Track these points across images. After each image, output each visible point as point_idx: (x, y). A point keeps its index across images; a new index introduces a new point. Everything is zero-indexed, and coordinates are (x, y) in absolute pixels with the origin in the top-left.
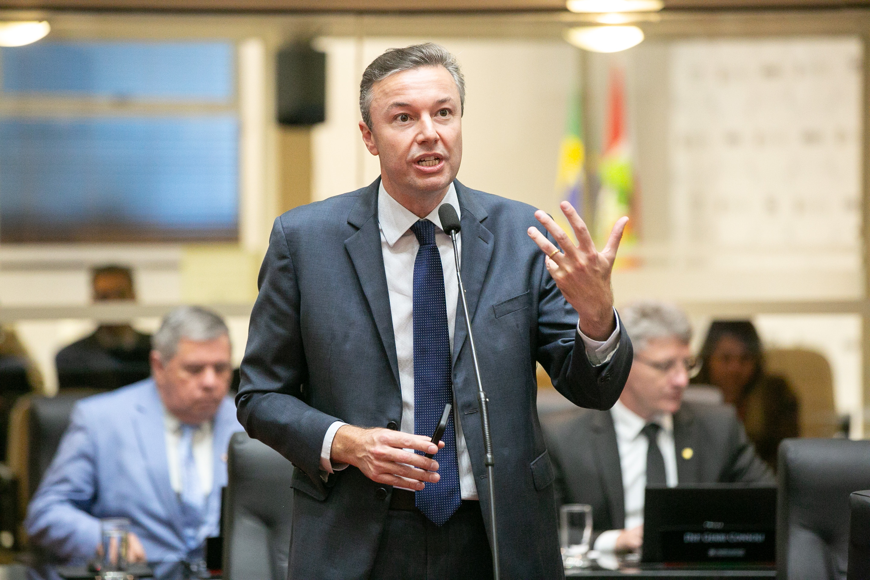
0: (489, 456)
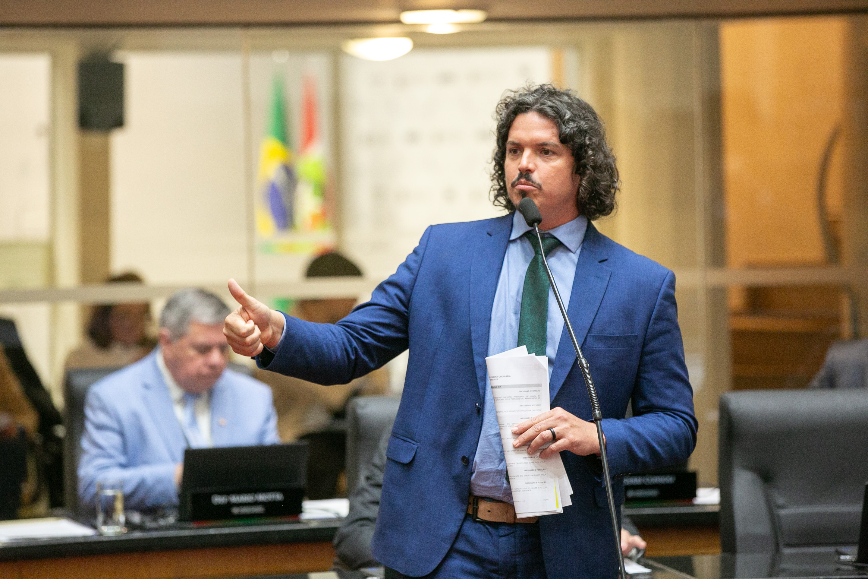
0: (597, 412)
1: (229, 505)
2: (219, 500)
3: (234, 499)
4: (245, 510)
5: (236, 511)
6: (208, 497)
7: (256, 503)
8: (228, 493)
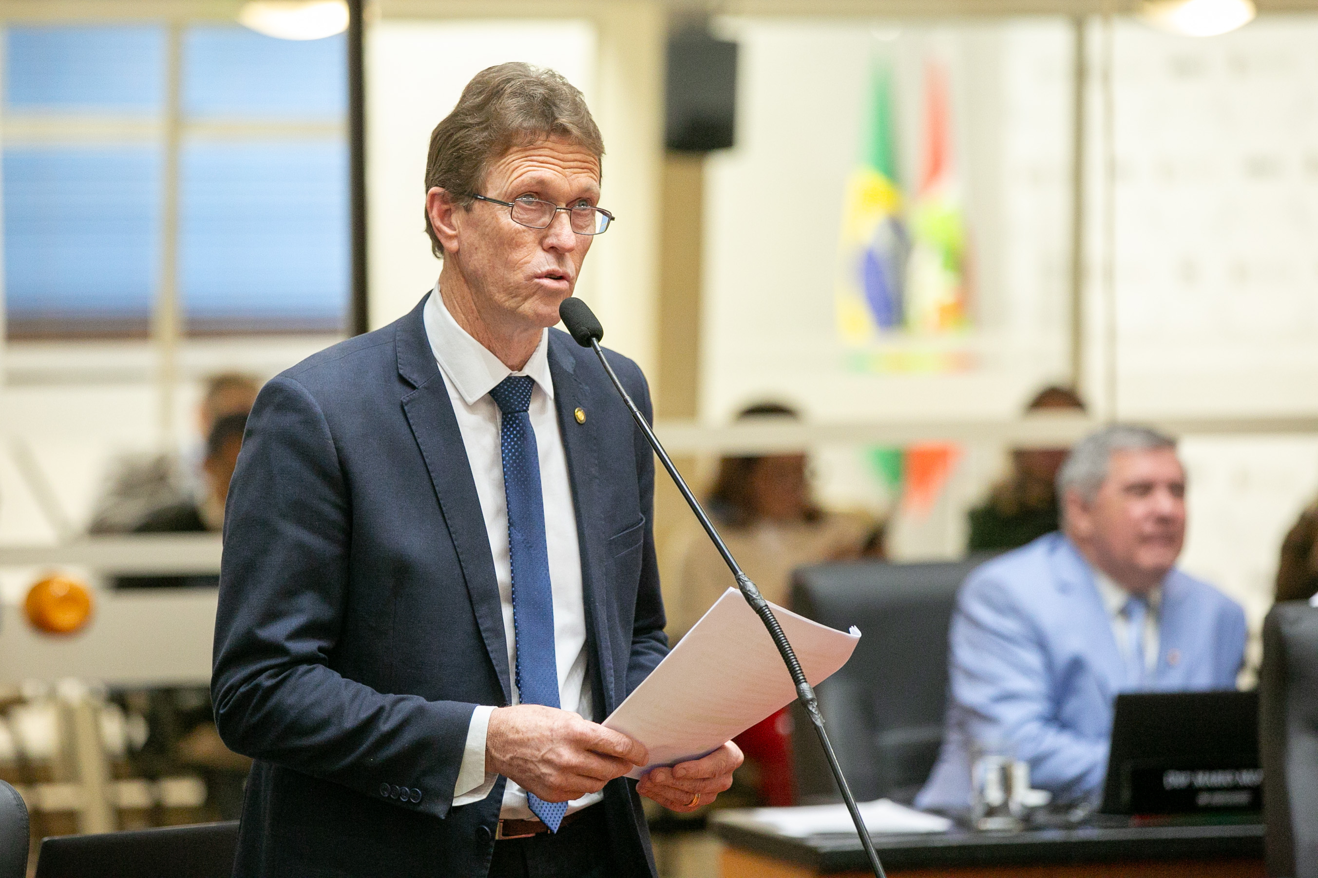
1: (1191, 791)
2: (1175, 780)
3: (1202, 779)
4: (1219, 799)
5: (1204, 799)
6: (1158, 775)
7: (1235, 788)
8: (1192, 767)
